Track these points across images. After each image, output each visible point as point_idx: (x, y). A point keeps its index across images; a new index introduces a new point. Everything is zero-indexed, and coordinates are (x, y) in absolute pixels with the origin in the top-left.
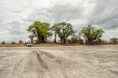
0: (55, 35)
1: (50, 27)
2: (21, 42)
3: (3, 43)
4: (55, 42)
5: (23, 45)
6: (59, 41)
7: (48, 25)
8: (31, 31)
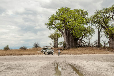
0: (99, 33)
1: (89, 17)
2: (36, 46)
3: (7, 49)
4: (99, 45)
5: (39, 52)
6: (107, 44)
7: (84, 13)
8: (53, 26)
